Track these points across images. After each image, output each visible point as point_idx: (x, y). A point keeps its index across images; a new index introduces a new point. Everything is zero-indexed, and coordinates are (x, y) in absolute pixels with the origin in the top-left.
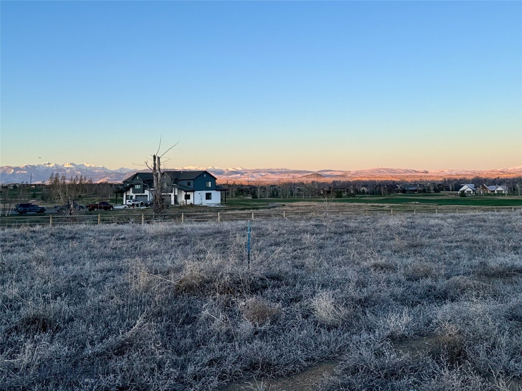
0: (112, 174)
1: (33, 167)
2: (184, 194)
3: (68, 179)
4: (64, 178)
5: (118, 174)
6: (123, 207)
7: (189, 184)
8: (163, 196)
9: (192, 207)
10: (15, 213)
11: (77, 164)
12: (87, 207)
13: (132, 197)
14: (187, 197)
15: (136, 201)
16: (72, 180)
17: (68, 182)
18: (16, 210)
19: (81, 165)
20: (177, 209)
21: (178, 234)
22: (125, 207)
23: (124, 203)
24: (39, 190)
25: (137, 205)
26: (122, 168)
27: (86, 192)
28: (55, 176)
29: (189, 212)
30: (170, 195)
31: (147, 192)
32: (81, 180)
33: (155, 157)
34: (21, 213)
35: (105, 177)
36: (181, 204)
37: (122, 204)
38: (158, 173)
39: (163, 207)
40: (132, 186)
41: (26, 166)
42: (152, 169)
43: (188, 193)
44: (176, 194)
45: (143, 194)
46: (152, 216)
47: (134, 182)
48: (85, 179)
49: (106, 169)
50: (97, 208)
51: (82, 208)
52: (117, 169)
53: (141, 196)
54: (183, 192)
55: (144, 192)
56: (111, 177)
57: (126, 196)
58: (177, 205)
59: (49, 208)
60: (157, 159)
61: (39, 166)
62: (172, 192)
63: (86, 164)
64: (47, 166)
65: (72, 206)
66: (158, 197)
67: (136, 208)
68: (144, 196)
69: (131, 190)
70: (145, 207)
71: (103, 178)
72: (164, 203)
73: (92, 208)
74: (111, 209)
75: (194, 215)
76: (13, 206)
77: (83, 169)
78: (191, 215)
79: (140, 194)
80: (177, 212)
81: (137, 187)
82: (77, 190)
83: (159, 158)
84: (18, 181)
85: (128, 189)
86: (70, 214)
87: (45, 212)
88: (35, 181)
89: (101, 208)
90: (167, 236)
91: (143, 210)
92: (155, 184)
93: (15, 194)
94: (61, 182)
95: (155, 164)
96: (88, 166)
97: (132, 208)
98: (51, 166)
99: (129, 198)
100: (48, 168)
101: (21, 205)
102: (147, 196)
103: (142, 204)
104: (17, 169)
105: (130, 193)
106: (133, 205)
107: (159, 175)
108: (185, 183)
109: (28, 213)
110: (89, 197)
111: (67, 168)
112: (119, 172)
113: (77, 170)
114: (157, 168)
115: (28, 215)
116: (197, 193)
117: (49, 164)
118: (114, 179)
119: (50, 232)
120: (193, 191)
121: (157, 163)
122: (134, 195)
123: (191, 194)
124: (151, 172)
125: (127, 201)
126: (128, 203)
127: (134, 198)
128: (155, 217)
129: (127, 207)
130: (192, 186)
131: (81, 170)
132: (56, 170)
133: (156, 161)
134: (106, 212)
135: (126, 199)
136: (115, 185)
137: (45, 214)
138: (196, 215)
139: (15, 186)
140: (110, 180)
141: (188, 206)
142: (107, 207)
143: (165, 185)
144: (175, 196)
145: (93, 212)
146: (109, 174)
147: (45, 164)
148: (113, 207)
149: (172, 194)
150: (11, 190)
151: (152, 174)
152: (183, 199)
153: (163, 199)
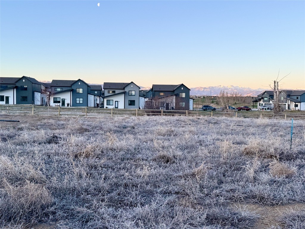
0: (254, 91)
1: (213, 87)
2: (294, 104)
3: (229, 94)
4: (227, 93)
5: (257, 92)
6: (257, 109)
7: (297, 98)
8: (280, 104)
9: (299, 111)
10: (202, 110)
11: (235, 86)
12: (237, 109)
13: (262, 104)
14: (296, 106)
15: (264, 107)
16: (231, 94)
17: (229, 95)
18: (202, 108)
19: (237, 86)
20: (289, 112)
21: (275, 125)
22: (259, 110)
23: (258, 107)
24: (215, 99)
25: (265, 109)
26: (259, 88)
27: (239, 101)
28: (222, 92)
29: (297, 114)
30: (285, 104)
31: (271, 102)
32: (236, 95)
33: (275, 82)
34: (204, 110)
35: (249, 93)
36: (292, 110)
37: (257, 108)
38: (277, 91)
39: (280, 111)
40: (263, 98)
41: (209, 87)
42: (273, 89)
43: (297, 103)
44: (289, 104)
45: (269, 103)
46: (273, 115)
47: (264, 96)
48: (238, 94)
49: (251, 89)
50: (242, 109)
51: (235, 109)
52: (256, 89)
53: (268, 104)
54: (293, 102)
55: (269, 102)
56: (253, 93)
57: (259, 104)
58: (289, 110)
59: (218, 108)
60: (276, 83)
61: (215, 87)
62: (286, 103)
63: (239, 86)
64: (219, 87)
65: (228, 108)
66: (277, 105)
67: (264, 110)
68: (269, 104)
69: (262, 100)
70: (270, 110)
71: (248, 93)
72: (280, 109)
73: (240, 109)
74: (250, 110)
75: (300, 116)
76: (201, 106)
77: (238, 89)
78: (298, 116)
79: (267, 103)
80: (289, 114)
81: (265, 99)
82: (234, 100)
83: (278, 83)
84: (205, 94)
85: (260, 100)
86: (227, 111)
87: (216, 110)
88: (214, 95)
89: (244, 109)
90: (267, 125)
91: (268, 112)
92: (275, 97)
93: (204, 101)
94: (225, 95)
95: (275, 86)
96: (240, 87)
97: (262, 110)
98: (221, 87)
99: (261, 105)
100: (220, 88)
101: (204, 106)
102: (271, 104)
103: (268, 108)
104: (205, 88)
105: (261, 102)
106: (263, 109)
107: (278, 93)
108: (295, 98)
109: (208, 110)
110: (240, 104)
111: (229, 88)
112: (258, 90)
113: (234, 89)
114: (276, 89)
115: (208, 111)
116: (302, 103)
117: (220, 86)
118: (255, 94)
119: (205, 119)
120: (300, 102)
121: (276, 86)
122: (264, 103)
123: (299, 104)
124: (273, 90)
125: (260, 106)
126: (260, 108)
127: (264, 105)
128: (274, 116)
129: (260, 110)
130: (299, 99)
131: (237, 89)
132: (224, 89)
133: (276, 84)
134: (247, 112)
135: (259, 105)
136: (255, 98)
137: (216, 111)
138: (301, 116)
139: (204, 97)
140: (252, 95)
141: (297, 111)
142: (248, 109)
143: (282, 98)
144: (288, 105)
145: (240, 111)
146: (252, 92)
147: (218, 86)
148: (251, 109)
149: (287, 104)
150: (202, 99)
151: (273, 92)
152: (294, 106)
153: (280, 106)
